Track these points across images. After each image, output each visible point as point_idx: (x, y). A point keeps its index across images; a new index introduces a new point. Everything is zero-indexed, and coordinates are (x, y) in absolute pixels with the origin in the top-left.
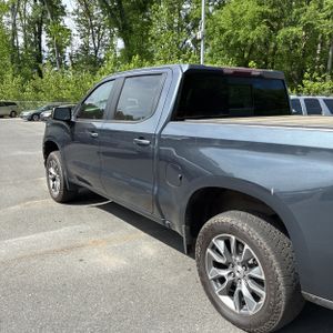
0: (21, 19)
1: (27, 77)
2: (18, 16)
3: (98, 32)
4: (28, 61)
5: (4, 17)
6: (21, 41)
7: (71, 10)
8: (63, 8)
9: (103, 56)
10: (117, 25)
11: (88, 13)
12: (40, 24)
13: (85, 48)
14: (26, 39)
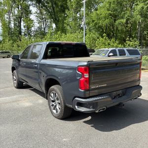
0: (13, 16)
1: (15, 41)
2: (11, 15)
3: (45, 21)
4: (15, 34)
5: (6, 15)
6: (12, 25)
7: (34, 12)
8: (30, 11)
9: (47, 31)
10: (53, 18)
11: (41, 13)
12: (21, 18)
13: (40, 28)
14: (15, 24)
